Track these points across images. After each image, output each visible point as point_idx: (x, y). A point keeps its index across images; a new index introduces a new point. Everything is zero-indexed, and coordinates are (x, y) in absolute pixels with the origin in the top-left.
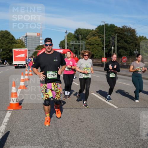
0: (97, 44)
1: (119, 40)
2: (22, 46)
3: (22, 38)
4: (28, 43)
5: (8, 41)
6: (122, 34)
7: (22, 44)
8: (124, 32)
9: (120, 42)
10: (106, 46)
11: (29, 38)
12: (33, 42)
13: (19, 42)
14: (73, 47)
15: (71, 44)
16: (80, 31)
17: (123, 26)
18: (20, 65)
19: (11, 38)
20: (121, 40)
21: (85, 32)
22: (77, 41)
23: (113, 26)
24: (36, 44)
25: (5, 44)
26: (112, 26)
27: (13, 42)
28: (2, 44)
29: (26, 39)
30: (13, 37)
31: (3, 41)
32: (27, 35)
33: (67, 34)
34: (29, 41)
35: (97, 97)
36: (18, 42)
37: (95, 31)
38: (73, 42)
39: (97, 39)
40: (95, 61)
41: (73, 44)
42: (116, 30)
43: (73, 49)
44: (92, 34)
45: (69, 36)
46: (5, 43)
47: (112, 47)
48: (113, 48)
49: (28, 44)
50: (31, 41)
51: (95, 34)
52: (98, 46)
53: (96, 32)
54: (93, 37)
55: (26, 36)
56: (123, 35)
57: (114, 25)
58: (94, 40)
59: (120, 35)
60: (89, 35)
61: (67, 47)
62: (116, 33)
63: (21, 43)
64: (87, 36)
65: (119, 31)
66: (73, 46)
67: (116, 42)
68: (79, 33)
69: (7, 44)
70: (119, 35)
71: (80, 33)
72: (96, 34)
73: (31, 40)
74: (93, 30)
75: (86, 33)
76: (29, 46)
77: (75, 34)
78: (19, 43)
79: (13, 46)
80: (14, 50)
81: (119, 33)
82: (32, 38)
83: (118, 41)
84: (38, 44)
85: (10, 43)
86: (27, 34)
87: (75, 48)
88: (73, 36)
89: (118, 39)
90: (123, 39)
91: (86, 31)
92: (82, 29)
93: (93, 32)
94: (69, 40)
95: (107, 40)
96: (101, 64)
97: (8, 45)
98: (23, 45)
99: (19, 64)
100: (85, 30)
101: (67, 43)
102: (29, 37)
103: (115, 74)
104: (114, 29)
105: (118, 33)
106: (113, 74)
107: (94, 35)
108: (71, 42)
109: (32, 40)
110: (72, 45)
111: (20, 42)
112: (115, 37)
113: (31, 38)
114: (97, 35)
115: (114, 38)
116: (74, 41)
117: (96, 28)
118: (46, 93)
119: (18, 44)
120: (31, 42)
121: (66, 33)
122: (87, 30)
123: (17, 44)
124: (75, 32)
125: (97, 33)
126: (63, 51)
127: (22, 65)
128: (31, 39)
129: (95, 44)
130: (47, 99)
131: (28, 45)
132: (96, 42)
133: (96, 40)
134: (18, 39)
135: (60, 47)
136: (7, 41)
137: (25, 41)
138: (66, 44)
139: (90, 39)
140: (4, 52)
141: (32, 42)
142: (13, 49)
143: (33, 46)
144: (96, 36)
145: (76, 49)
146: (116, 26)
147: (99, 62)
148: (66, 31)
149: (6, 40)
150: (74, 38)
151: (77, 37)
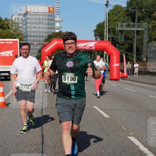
14: (121, 37)
15: (117, 29)
22: (132, 23)
38: (122, 26)
41: (121, 29)
61: (107, 36)
64: (153, 13)
66: (121, 34)
77: (128, 7)
87: (126, 38)
108: (118, 26)
110: (120, 31)
116: (125, 24)
121: (107, 5)
135: (95, 35)
138: (106, 30)
145: (129, 41)
148: (108, 2)
150: (126, 17)
151: (131, 15)
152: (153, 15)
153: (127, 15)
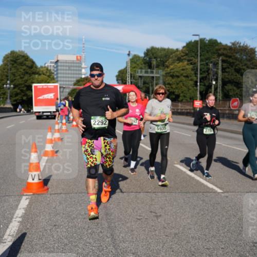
0: (185, 75)
1: (226, 68)
2: (50, 79)
3: (49, 64)
4: (61, 73)
5: (24, 70)
6: (230, 57)
7: (49, 76)
8: (235, 54)
9: (227, 72)
10: (202, 79)
11: (62, 64)
12: (70, 72)
13: (45, 72)
14: (141, 82)
15: (137, 75)
16: (153, 51)
17: (233, 42)
18: (45, 114)
19: (30, 65)
20: (228, 68)
21: (163, 53)
22: (149, 70)
23: (215, 43)
24: (75, 76)
25: (19, 75)
26: (213, 43)
27: (34, 71)
28: (14, 75)
29: (57, 67)
30: (33, 63)
31: (15, 71)
32: (59, 59)
33: (131, 57)
34: (61, 70)
35: (185, 172)
36: (42, 71)
37: (182, 51)
38: (141, 72)
39: (185, 66)
40: (181, 106)
41: (141, 75)
42: (220, 50)
43: (142, 85)
44: (176, 57)
45: (134, 60)
46: (20, 73)
47: (212, 81)
48: (214, 83)
49: (59, 75)
50: (66, 70)
51: (182, 58)
52: (187, 79)
53: (184, 54)
54: (178, 63)
55: (57, 61)
56: (232, 59)
57: (216, 41)
58: (179, 68)
59: (227, 59)
60: (170, 60)
61: (130, 81)
62: (219, 55)
63: (48, 74)
64: (166, 62)
65: (225, 52)
66: (141, 79)
67: (220, 72)
68: (153, 55)
69: (22, 76)
70: (225, 58)
71: (155, 55)
72: (182, 56)
73: (65, 68)
74: (177, 50)
75: (166, 56)
76: (62, 79)
77: (145, 57)
78: (44, 74)
79: (33, 78)
80: (35, 87)
81: (226, 56)
82: (67, 64)
83: (223, 70)
84: (77, 76)
85: (27, 73)
86: (57, 58)
87: (145, 83)
88: (141, 61)
89: (224, 67)
90: (232, 67)
91: (165, 52)
92: (158, 49)
93: (178, 53)
94: (134, 68)
95: (204, 68)
96: (192, 111)
97: (23, 78)
98: (51, 77)
99: (43, 112)
100: (163, 50)
101: (131, 74)
102: (61, 62)
103: (212, 130)
104: (217, 47)
105: (223, 54)
106: (209, 128)
107: (179, 59)
108: (138, 72)
109: (67, 68)
110: (140, 77)
111: (47, 72)
112: (218, 63)
113: (65, 64)
114: (185, 59)
115: (216, 64)
116: (144, 71)
117: (184, 47)
118: (93, 154)
119: (42, 75)
120: (65, 72)
121: (129, 55)
122: (166, 50)
123: (40, 75)
124: (145, 53)
125: (184, 56)
126: (123, 89)
127: (49, 114)
128: (66, 66)
129: (182, 75)
130: (93, 165)
131: (61, 77)
132: (182, 72)
133: (184, 68)
134: (42, 67)
135: (117, 80)
136: (22, 70)
137: (55, 69)
138: (128, 75)
139: (172, 67)
140: (16, 90)
141: (67, 72)
142: (34, 85)
143: (70, 79)
144: (184, 61)
145: (146, 85)
146: (221, 43)
147: (188, 107)
148: (129, 52)
149: (21, 68)
150: (144, 65)
151: (148, 63)
152: (166, 64)
153: (145, 63)
